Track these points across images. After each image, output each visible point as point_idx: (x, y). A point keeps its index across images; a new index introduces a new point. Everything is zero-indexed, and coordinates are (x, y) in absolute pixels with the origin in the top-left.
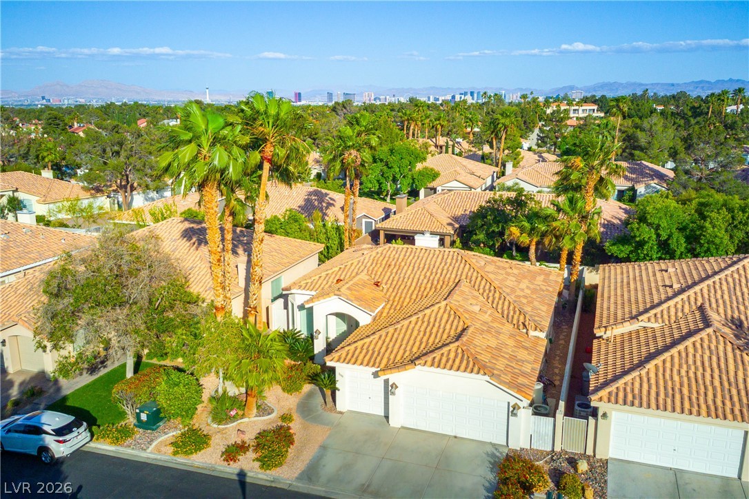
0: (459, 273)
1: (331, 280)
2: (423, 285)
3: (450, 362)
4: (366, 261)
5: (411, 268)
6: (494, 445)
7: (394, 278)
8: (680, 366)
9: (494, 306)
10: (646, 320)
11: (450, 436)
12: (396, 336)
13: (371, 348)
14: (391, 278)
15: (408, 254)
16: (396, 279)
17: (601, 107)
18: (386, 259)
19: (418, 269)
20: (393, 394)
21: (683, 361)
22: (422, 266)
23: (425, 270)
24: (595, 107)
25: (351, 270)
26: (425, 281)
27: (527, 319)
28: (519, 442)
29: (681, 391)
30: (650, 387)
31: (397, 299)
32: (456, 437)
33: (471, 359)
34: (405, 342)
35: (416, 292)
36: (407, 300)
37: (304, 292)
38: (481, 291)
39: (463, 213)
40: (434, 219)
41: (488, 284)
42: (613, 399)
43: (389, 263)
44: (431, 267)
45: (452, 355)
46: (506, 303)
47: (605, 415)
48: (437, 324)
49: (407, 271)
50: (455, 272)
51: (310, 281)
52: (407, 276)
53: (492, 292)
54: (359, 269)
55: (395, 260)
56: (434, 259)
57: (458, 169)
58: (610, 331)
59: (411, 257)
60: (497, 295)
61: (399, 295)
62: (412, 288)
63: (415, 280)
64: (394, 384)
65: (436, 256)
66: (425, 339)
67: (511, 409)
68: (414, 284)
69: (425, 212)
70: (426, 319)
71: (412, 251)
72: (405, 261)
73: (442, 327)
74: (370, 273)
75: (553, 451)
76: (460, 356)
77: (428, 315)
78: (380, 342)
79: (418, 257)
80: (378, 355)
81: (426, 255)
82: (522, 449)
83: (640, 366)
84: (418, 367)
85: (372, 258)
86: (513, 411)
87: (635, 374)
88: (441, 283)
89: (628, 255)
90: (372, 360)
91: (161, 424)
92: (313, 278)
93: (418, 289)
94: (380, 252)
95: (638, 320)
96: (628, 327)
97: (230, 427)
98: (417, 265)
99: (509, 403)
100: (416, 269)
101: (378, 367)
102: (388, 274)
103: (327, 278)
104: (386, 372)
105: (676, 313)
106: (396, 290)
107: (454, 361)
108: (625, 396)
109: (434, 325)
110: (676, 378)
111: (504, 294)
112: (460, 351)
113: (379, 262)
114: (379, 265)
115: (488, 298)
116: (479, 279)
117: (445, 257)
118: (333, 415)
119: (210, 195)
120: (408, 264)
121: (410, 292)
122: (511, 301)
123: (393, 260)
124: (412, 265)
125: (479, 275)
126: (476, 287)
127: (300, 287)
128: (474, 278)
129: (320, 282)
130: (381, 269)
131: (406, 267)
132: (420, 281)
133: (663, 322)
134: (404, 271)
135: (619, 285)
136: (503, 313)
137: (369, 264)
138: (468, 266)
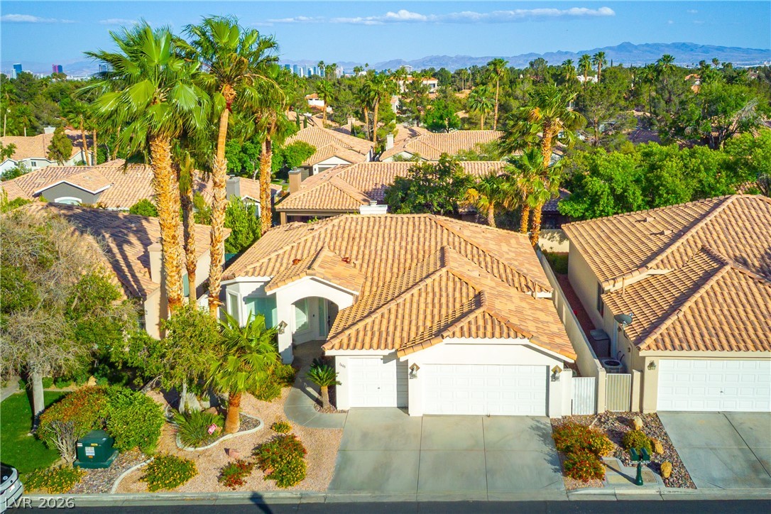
0: (439, 239)
1: (285, 261)
2: (402, 257)
3: (482, 330)
4: (322, 236)
5: (380, 239)
6: (533, 418)
7: (364, 252)
8: (713, 305)
9: (489, 270)
10: (655, 267)
11: (482, 417)
12: (400, 311)
13: (376, 328)
14: (361, 252)
15: (371, 224)
16: (367, 252)
17: (441, 82)
18: (347, 231)
19: (390, 239)
20: (414, 376)
21: (714, 300)
22: (392, 235)
23: (398, 240)
24: (436, 82)
25: (307, 248)
26: (403, 252)
27: (529, 280)
28: (560, 411)
29: (723, 330)
30: (692, 330)
31: (376, 274)
32: (489, 416)
33: (502, 324)
34: (414, 317)
35: (396, 265)
36: (389, 275)
37: (253, 279)
38: (470, 256)
39: (374, 187)
40: (345, 195)
41: (475, 248)
42: (661, 345)
43: (352, 235)
44: (405, 236)
45: (481, 322)
46: (501, 267)
47: (652, 365)
48: (444, 294)
49: (377, 243)
50: (433, 239)
51: (258, 264)
52: (379, 248)
53: (483, 256)
54: (317, 246)
55: (359, 232)
56: (405, 227)
57: (333, 143)
58: (622, 282)
59: (376, 227)
60: (488, 259)
61: (376, 270)
62: (390, 261)
63: (391, 252)
64: (415, 364)
65: (405, 224)
66: (436, 311)
67: (551, 373)
68: (390, 256)
69: (333, 188)
70: (430, 289)
71: (375, 220)
72: (370, 231)
73: (451, 295)
74: (332, 248)
75: (596, 413)
76: (489, 322)
77: (430, 285)
78: (385, 322)
79: (385, 227)
80: (387, 334)
81: (394, 223)
82: (564, 418)
83: (675, 310)
84: (447, 340)
85: (329, 231)
86: (552, 376)
87: (674, 318)
88: (422, 252)
89: (584, 213)
90: (383, 341)
91: (113, 458)
92: (261, 261)
93: (396, 261)
94: (336, 224)
95: (647, 267)
96: (638, 276)
97: (212, 448)
98: (386, 235)
99: (548, 367)
100: (387, 240)
101: (393, 348)
102: (355, 248)
103: (279, 260)
104: (407, 351)
105: (681, 257)
106: (371, 265)
107: (485, 328)
108: (672, 341)
109: (441, 296)
110: (713, 317)
111: (496, 257)
112: (487, 316)
113: (339, 235)
114: (340, 240)
115: (480, 263)
116: (463, 244)
117: (417, 224)
118: (335, 416)
119: (162, 151)
120: (375, 235)
121: (389, 265)
122: (506, 263)
123: (356, 231)
124: (381, 235)
125: (462, 240)
126: (463, 252)
127: (247, 273)
128: (457, 244)
129: (271, 265)
130: (344, 244)
131: (374, 239)
132: (397, 252)
133: (672, 267)
134: (374, 243)
135: (598, 240)
136: (500, 277)
137: (327, 240)
138: (445, 231)
